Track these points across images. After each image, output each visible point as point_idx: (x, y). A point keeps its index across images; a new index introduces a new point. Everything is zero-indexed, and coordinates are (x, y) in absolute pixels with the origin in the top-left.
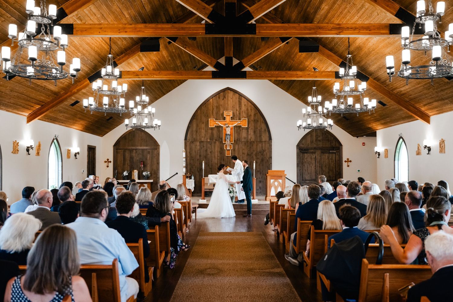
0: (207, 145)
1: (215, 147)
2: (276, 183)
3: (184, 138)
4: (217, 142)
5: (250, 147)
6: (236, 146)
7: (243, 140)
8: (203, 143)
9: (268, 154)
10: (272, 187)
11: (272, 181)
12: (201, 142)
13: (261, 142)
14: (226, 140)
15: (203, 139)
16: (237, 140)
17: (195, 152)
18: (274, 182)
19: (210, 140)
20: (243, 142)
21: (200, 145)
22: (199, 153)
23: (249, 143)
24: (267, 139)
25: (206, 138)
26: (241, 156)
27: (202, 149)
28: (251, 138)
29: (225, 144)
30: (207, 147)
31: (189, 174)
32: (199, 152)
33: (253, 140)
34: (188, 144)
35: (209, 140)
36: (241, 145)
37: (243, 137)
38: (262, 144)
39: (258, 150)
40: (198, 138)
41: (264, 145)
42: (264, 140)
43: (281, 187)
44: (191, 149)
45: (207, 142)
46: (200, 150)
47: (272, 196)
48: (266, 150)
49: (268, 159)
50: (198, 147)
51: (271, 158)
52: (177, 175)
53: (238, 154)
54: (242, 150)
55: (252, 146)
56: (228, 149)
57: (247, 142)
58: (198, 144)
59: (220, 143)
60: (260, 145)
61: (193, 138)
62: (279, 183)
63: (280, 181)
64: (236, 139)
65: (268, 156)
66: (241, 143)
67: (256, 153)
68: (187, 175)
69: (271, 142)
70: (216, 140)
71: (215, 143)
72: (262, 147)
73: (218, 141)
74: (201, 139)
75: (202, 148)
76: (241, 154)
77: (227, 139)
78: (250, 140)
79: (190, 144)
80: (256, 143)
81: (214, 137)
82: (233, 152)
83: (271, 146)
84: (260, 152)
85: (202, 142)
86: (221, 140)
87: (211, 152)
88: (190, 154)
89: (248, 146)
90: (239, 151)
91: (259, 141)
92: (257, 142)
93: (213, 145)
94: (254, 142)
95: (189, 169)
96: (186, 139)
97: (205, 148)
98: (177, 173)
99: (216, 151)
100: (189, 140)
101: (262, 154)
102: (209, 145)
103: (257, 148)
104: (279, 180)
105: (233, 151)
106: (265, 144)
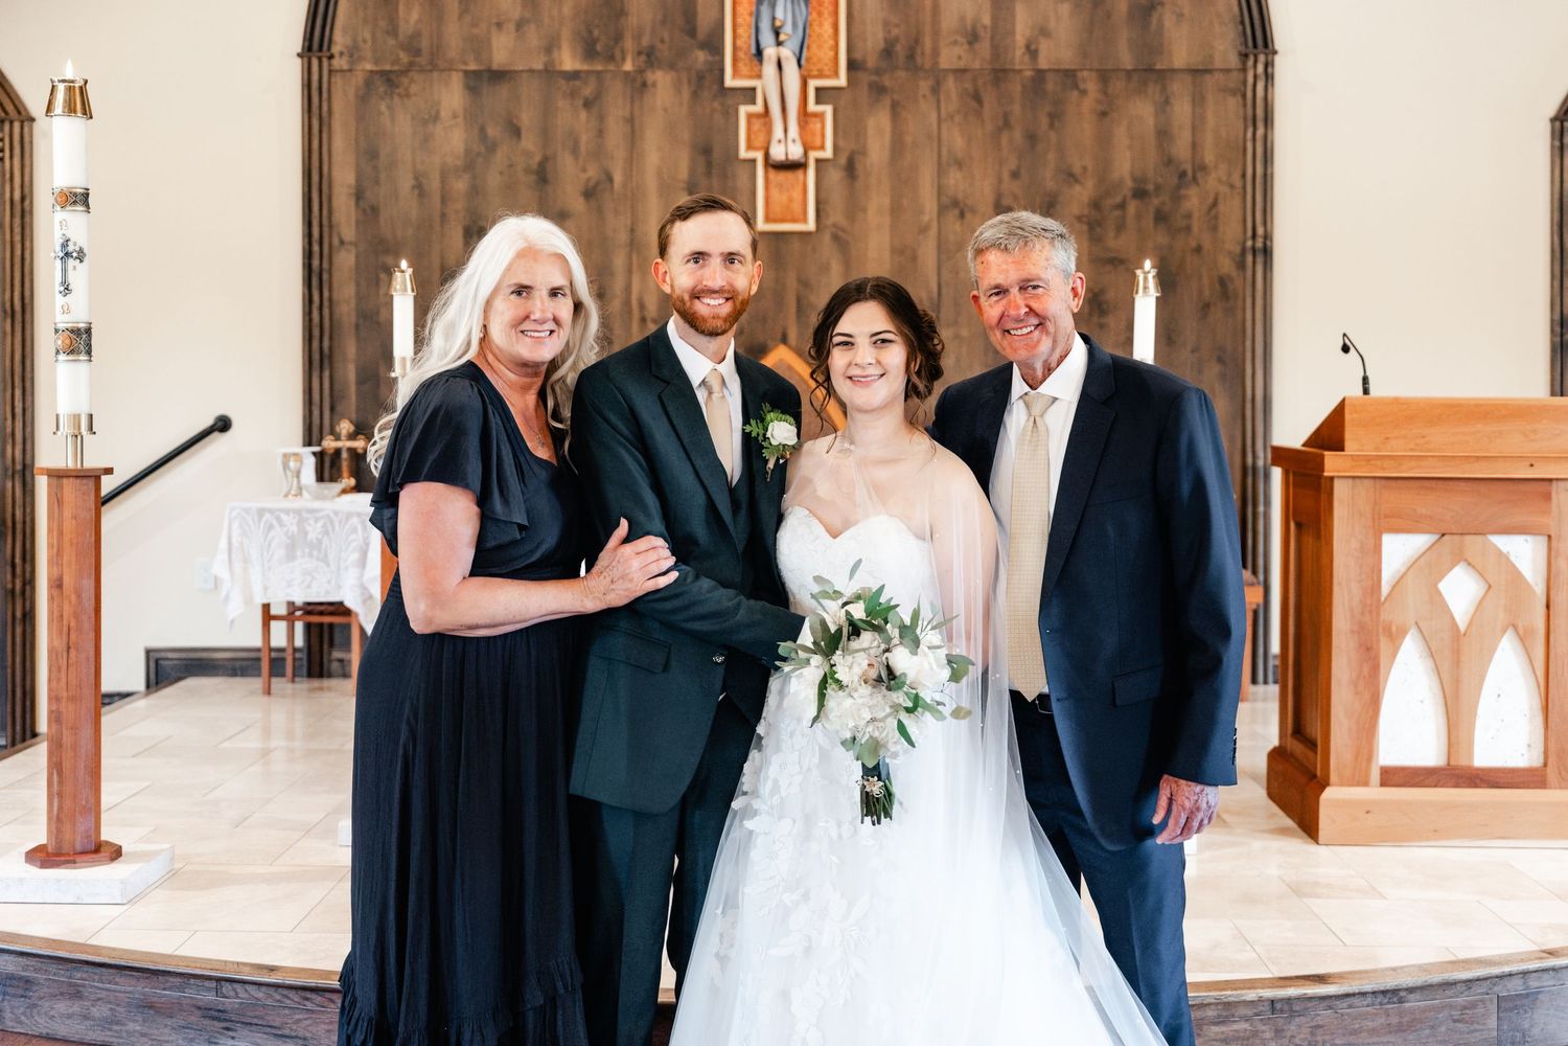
0: (547, 111)
1: (634, 136)
2: (1460, 590)
3: (295, 40)
4: (661, 79)
5: (1032, 138)
6: (871, 123)
7: (951, 56)
8: (503, 90)
9: (1231, 210)
10: (1395, 637)
11: (1399, 550)
12: (486, 78)
13: (1150, 74)
14: (759, 53)
15: (502, 50)
16: (888, 52)
17: (420, 189)
18: (1429, 569)
19: (589, 51)
20: (950, 84)
21: (473, 117)
22: (460, 205)
23: (1016, 88)
24: (1225, 47)
25: (533, 37)
26: (924, 230)
27: (500, 158)
28: (1044, 32)
29: (749, 95)
30: (545, 133)
31: (345, 427)
32: (460, 185)
33: (1058, 51)
34: (337, 107)
35: (568, 61)
36: (926, 107)
37: (948, 21)
38: (1164, 105)
39: (1123, 166)
40: (454, 34)
41: (1182, 110)
42: (1180, 51)
43: (1524, 639)
44: (369, 154)
45: (550, 73)
46: (469, 165)
47: (1394, 777)
48: (1203, 168)
49: (1226, 266)
50: (453, 140)
51: (1267, 252)
52: (219, 442)
53: (896, 210)
54: (941, 171)
55: (1055, 118)
56: (778, 153)
57: (1000, 74)
58: (452, 96)
59: (695, 95)
60: (1142, 110)
61: (393, 31)
62: (1502, 580)
63: (1524, 553)
64: (874, 39)
65: (1231, 233)
66: (924, 86)
67: (1096, 205)
68: (329, 444)
69: (1269, 77)
70: (650, 57)
71: (639, 86)
72: (1164, 134)
73: (672, 67)
74: (478, 45)
75: (492, 148)
76: (930, 206)
77: (767, 38)
78: (1032, 51)
79: (364, 97)
80: (1092, 85)
81: (632, 21)
82: (837, 196)
83: (1261, 117)
84: (1140, 194)
85: (498, 76)
86: (701, 57)
87: (589, 193)
88: (369, 212)
89: (1007, 124)
90: (902, 181)
91: (1127, 60)
92: (1104, 76)
93: (616, 108)
94: (1069, 76)
95: (352, 376)
96: (316, 42)
97: (529, 142)
98: (223, 425)
99: (651, 183)
100: (353, 53)
101: (1161, 217)
102: (571, 118)
103: (1104, 141)
104: (1502, 542)
105: (835, 176)
106: (1198, 101)
